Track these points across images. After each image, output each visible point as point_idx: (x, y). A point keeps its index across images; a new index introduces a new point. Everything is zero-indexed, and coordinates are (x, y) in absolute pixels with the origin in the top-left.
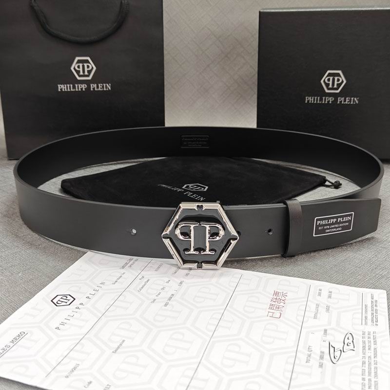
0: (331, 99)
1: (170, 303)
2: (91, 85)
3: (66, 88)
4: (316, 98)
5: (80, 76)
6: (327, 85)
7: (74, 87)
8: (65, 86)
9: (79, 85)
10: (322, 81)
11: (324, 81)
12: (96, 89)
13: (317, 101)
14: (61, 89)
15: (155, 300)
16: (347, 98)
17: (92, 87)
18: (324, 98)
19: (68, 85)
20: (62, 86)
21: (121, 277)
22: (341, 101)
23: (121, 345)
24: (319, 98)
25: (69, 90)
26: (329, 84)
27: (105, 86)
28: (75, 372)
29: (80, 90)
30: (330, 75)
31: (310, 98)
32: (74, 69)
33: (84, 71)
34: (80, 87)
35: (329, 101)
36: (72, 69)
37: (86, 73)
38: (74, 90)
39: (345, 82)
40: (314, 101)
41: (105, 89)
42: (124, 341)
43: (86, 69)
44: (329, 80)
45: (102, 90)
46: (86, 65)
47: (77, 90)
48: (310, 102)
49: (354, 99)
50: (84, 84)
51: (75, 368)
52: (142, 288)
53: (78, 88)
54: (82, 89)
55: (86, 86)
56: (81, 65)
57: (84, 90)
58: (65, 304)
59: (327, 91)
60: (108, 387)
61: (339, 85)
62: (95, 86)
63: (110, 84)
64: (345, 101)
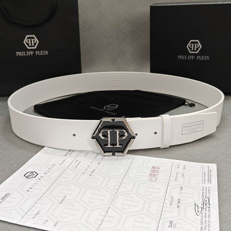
0: (193, 57)
1: (93, 174)
2: (36, 52)
3: (21, 54)
4: (184, 56)
5: (29, 46)
6: (191, 49)
7: (26, 53)
8: (21, 52)
9: (29, 52)
10: (187, 46)
11: (189, 46)
12: (39, 54)
13: (185, 58)
14: (18, 55)
15: (84, 173)
16: (202, 57)
17: (37, 53)
18: (189, 56)
19: (22, 52)
20: (19, 53)
21: (64, 161)
22: (199, 58)
23: (64, 198)
24: (186, 56)
25: (23, 55)
26: (192, 48)
27: (44, 53)
28: (38, 215)
29: (29, 55)
30: (192, 43)
31: (181, 56)
32: (26, 42)
33: (31, 44)
34: (29, 53)
35: (192, 58)
36: (24, 42)
37: (33, 45)
38: (26, 55)
39: (201, 47)
40: (183, 58)
41: (44, 54)
42: (66, 196)
43: (33, 43)
44: (191, 46)
45: (43, 54)
46: (32, 40)
47: (28, 55)
48: (181, 59)
49: (206, 57)
50: (32, 51)
51: (38, 213)
52: (77, 166)
53: (28, 54)
54: (30, 54)
55: (33, 52)
56: (30, 40)
57: (32, 55)
58: (32, 177)
59: (191, 52)
60: (57, 223)
61: (197, 49)
62: (39, 52)
63: (47, 51)
64: (201, 58)
